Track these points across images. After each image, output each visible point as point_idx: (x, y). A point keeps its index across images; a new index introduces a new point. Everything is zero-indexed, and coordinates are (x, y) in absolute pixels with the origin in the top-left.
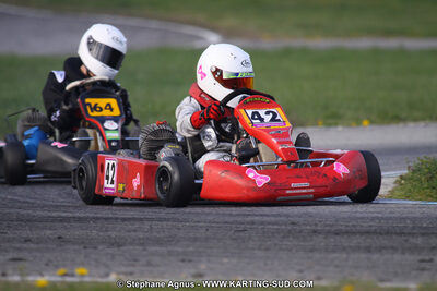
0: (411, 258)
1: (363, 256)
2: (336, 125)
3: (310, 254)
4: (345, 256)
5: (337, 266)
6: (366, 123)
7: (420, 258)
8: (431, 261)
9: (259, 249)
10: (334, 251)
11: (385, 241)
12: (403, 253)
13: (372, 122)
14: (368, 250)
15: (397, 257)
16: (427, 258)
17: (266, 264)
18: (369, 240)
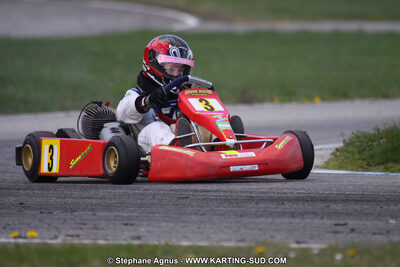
0: (328, 222)
1: (287, 220)
2: (290, 101)
3: (240, 219)
4: (270, 220)
5: (260, 229)
6: (317, 100)
7: (337, 222)
8: (345, 224)
9: (196, 214)
10: (261, 216)
11: (309, 207)
12: (322, 218)
13: (323, 99)
14: (292, 215)
15: (317, 221)
16: (342, 222)
17: (199, 228)
18: (295, 206)
